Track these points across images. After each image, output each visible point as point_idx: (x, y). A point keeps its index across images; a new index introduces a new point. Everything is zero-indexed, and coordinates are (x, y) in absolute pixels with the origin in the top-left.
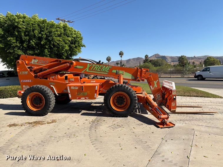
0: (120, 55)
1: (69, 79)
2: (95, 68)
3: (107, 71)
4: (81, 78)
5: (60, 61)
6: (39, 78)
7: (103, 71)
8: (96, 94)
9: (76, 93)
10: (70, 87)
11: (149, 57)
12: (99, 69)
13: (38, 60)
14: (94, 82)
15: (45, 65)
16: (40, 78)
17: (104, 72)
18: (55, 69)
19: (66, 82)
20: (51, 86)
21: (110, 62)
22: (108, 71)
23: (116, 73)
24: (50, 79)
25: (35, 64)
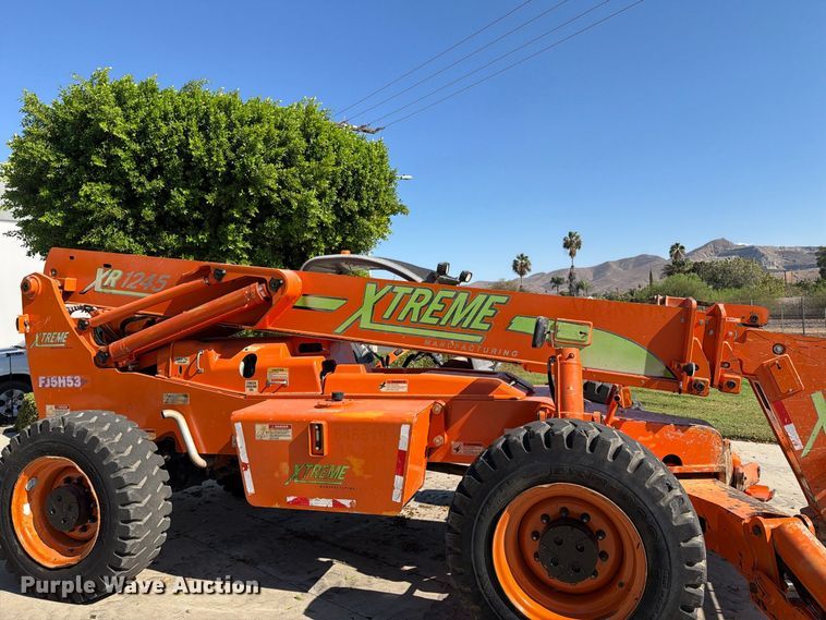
0: (567, 245)
1: (264, 371)
2: (407, 309)
3: (477, 324)
4: (329, 367)
5: (219, 274)
6: (117, 366)
7: (454, 323)
8: (399, 479)
9: (285, 467)
10: (249, 425)
11: (687, 251)
12: (429, 312)
13: (120, 273)
14: (403, 388)
15: (148, 296)
16: (124, 369)
17: (459, 328)
18: (193, 317)
19: (247, 392)
20: (167, 413)
21: (525, 276)
22: (486, 327)
23: (536, 339)
24: (167, 372)
25: (106, 291)
